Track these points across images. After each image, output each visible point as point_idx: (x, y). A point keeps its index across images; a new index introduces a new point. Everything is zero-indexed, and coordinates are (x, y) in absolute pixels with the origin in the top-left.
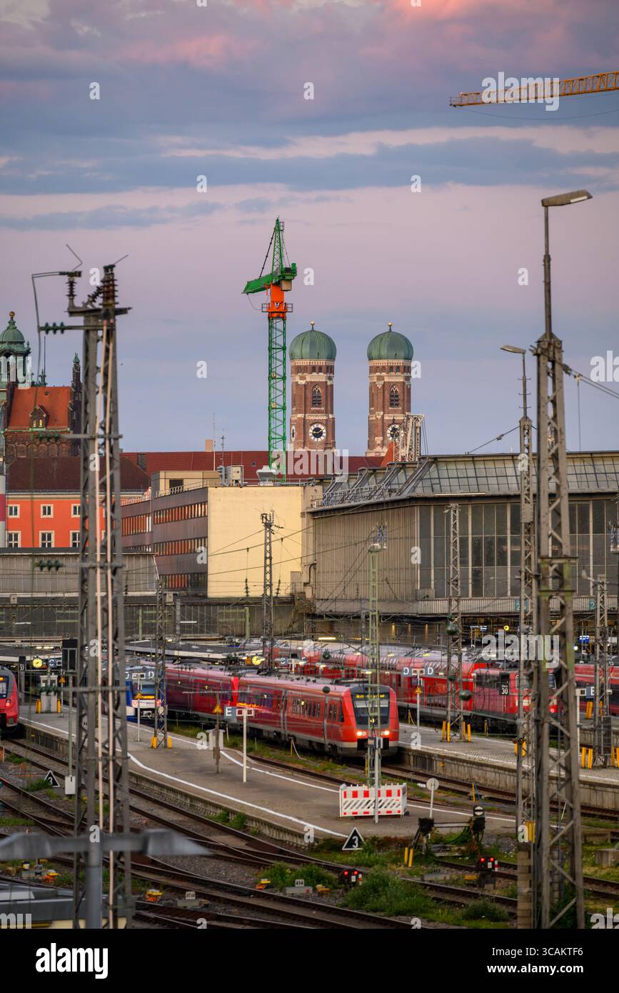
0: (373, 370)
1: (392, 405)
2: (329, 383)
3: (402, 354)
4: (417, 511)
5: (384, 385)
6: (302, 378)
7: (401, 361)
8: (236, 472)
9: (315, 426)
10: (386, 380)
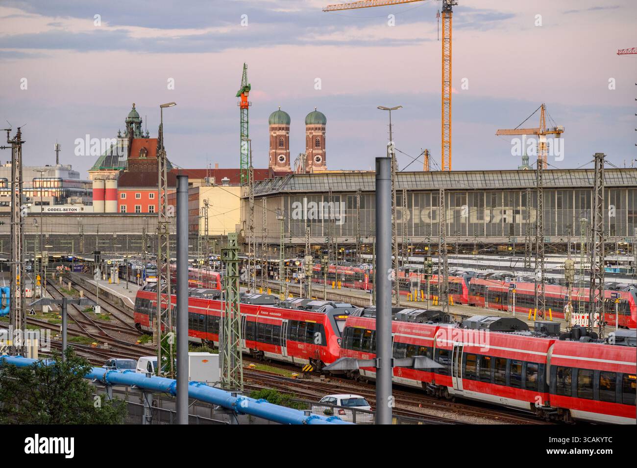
0: (308, 129)
1: (316, 146)
2: (287, 135)
3: (321, 122)
4: (283, 198)
5: (312, 137)
6: (275, 133)
7: (321, 125)
8: (212, 180)
9: (281, 156)
10: (314, 134)
